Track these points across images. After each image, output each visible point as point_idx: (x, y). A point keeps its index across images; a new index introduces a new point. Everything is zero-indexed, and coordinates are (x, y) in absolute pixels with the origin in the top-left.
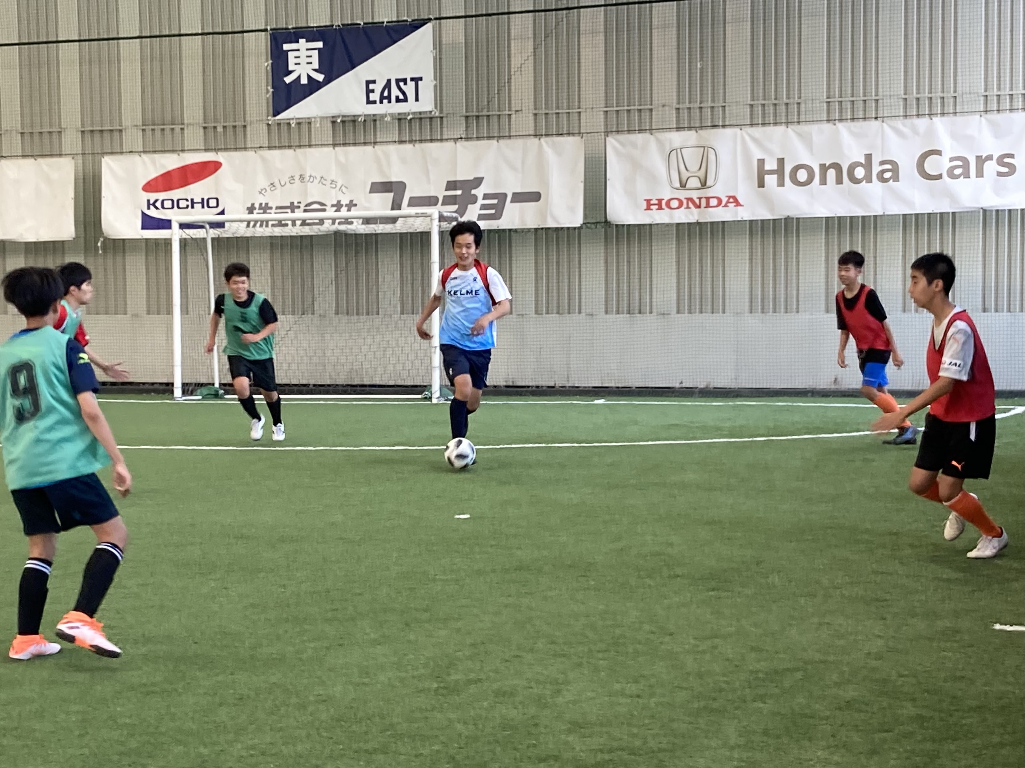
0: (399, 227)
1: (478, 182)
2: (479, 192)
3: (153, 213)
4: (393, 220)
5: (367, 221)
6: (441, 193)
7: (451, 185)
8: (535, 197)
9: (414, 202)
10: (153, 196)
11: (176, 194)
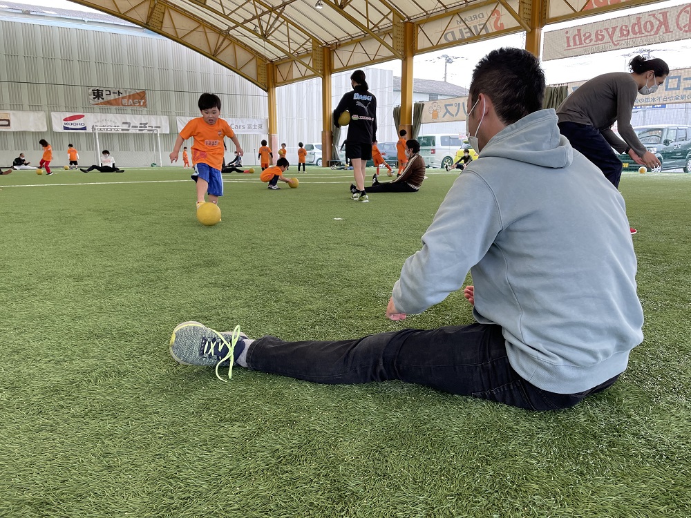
0: (130, 132)
1: (147, 124)
2: (147, 126)
3: (66, 126)
4: (128, 130)
5: (122, 130)
6: (139, 125)
7: (141, 124)
8: (160, 127)
9: (133, 127)
10: (66, 122)
11: (72, 122)
